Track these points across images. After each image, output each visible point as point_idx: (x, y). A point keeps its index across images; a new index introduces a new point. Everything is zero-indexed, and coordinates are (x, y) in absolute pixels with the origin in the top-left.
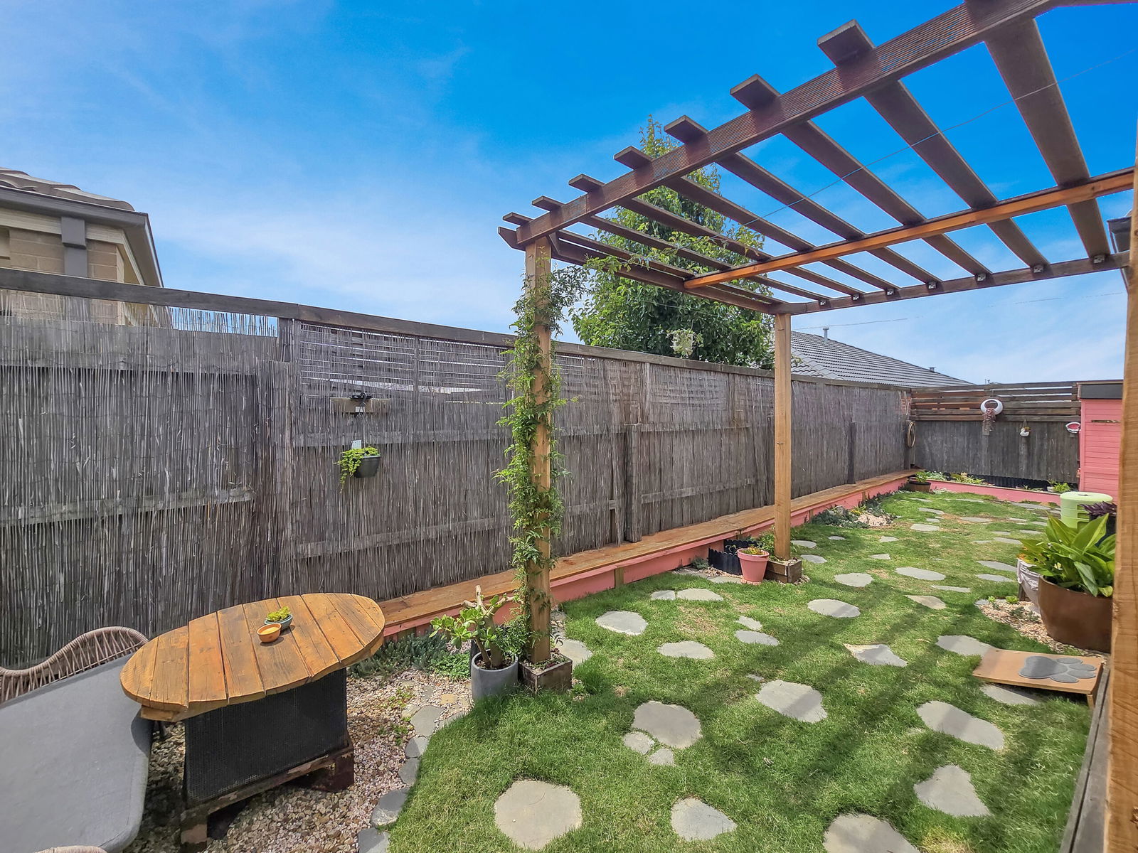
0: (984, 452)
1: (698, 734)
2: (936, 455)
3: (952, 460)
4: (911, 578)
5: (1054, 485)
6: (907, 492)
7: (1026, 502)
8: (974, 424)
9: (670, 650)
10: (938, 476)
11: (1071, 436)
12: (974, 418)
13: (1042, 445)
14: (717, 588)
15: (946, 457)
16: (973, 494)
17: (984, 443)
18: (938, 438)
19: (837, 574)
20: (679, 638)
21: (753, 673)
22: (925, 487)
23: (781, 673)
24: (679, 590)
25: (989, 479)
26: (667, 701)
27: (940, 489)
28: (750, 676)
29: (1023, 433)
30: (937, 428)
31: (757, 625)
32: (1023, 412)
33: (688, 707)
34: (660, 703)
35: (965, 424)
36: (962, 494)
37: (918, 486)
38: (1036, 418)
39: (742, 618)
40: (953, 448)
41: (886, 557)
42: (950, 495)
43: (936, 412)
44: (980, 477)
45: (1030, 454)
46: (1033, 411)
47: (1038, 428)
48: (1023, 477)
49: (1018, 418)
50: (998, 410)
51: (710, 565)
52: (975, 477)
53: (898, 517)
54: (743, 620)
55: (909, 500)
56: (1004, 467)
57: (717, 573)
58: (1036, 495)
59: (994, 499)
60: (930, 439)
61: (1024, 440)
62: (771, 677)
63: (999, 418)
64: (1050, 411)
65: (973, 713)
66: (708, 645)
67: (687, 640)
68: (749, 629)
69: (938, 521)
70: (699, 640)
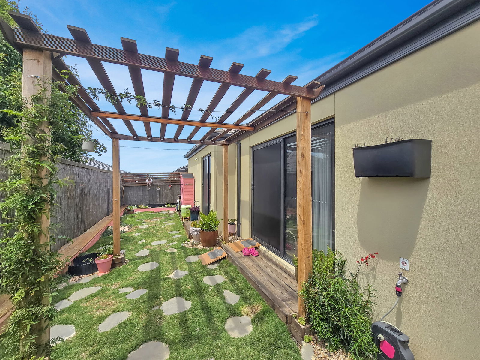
0: (148, 196)
1: (165, 346)
2: (132, 199)
3: (137, 200)
4: (159, 245)
5: (167, 205)
6: (127, 215)
7: (162, 211)
8: (144, 186)
9: (105, 327)
10: (134, 207)
11: (170, 189)
12: (144, 184)
13: (163, 192)
14: (91, 284)
15: (135, 199)
16: (147, 211)
17: (147, 193)
18: (132, 193)
19: (135, 254)
20: (102, 319)
21: (153, 307)
22: (132, 212)
23: (162, 299)
24: (69, 297)
25: (150, 206)
26: (136, 347)
27: (137, 212)
28: (153, 309)
29: (158, 189)
30: (132, 189)
31: (130, 289)
32: (158, 182)
33: (150, 340)
34: (134, 352)
35: (141, 187)
36: (144, 212)
37: (130, 212)
38: (161, 184)
39: (120, 290)
40: (137, 196)
41: (143, 241)
42: (141, 213)
43: (132, 183)
44: (147, 205)
45: (160, 196)
46: (160, 182)
47: (162, 187)
48: (158, 203)
49: (157, 184)
50: (151, 181)
51: (72, 276)
52: (146, 205)
53: (133, 225)
54: (123, 291)
55: (130, 218)
56: (153, 201)
57: (80, 278)
58: (163, 209)
59: (154, 212)
60: (129, 193)
61: (158, 191)
62: (160, 304)
63: (152, 184)
64: (164, 182)
65: (213, 275)
66: (122, 311)
67: (109, 316)
68: (130, 293)
69: (145, 223)
70: (114, 312)
